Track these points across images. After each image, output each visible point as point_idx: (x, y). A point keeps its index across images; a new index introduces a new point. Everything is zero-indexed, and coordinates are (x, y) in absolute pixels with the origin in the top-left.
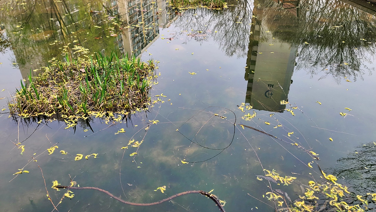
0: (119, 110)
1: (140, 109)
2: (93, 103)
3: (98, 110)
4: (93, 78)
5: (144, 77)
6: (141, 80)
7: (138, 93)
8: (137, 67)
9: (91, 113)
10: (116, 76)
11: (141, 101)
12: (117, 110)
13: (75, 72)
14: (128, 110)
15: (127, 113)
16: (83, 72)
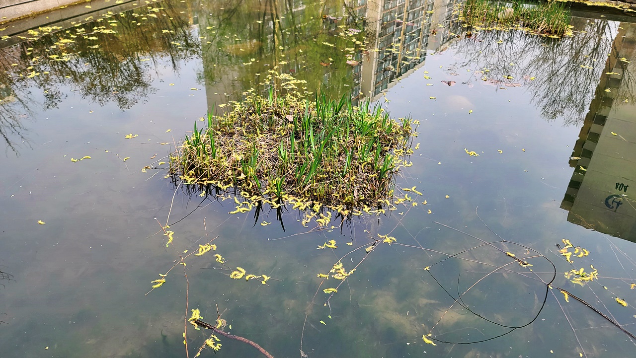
0: (333, 204)
1: (370, 208)
2: (294, 180)
3: (300, 195)
4: (303, 135)
5: (388, 148)
6: (382, 154)
7: (373, 179)
8: (380, 127)
9: (287, 198)
10: (342, 138)
11: (374, 195)
12: (330, 202)
13: (278, 118)
14: (349, 205)
15: (346, 212)
16: (290, 120)
